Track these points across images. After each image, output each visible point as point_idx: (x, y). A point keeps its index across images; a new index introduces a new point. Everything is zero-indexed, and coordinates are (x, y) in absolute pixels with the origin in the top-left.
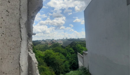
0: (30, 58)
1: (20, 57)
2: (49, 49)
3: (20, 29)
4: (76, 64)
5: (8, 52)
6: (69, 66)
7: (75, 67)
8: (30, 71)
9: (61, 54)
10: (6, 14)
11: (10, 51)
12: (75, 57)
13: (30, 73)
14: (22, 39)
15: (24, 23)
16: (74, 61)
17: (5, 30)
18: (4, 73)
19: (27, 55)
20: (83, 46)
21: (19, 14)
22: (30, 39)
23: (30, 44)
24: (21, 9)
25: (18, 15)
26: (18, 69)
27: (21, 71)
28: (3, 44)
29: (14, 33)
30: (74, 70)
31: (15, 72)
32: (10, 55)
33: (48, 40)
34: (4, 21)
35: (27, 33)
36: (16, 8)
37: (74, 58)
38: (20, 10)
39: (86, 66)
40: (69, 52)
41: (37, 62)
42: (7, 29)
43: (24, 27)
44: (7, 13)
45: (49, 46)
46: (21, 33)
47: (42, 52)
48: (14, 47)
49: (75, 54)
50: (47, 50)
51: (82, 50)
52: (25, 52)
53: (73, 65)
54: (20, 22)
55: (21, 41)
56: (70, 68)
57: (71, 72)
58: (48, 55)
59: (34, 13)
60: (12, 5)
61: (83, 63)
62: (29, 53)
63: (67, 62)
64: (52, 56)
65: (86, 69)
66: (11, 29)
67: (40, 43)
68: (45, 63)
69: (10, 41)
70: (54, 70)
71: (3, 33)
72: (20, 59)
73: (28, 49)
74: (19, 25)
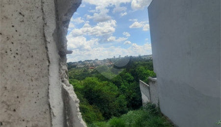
0: (65, 94)
1: (48, 92)
2: (90, 76)
3: (46, 44)
4: (138, 99)
5: (28, 84)
6: (126, 103)
7: (136, 103)
8: (67, 116)
9: (111, 84)
10: (18, 19)
11: (31, 83)
12: (135, 87)
13: (67, 118)
14: (49, 62)
15: (51, 34)
16: (134, 94)
17: (20, 48)
18: (23, 120)
19: (61, 89)
20: (148, 69)
21: (41, 18)
22: (63, 62)
23: (63, 70)
24: (44, 10)
25: (40, 20)
26: (48, 112)
27: (52, 116)
28: (18, 71)
29: (36, 51)
30: (134, 110)
31: (43, 119)
32: (32, 90)
33: (89, 61)
34: (16, 31)
35: (58, 51)
36: (35, 8)
37: (134, 90)
38: (43, 12)
39: (155, 102)
40: (125, 79)
41: (78, 100)
42: (24, 46)
43: (52, 40)
44: (22, 17)
45: (90, 71)
46: (48, 51)
47: (79, 82)
48: (37, 75)
49: (135, 83)
50: (87, 78)
51: (147, 75)
52: (57, 83)
53: (133, 102)
54: (44, 32)
55: (48, 66)
56: (128, 106)
57: (129, 112)
58: (90, 85)
59: (68, 14)
60: (28, 3)
61: (150, 98)
62: (64, 84)
63: (122, 97)
64: (96, 88)
65: (155, 106)
66: (29, 45)
67: (75, 66)
68: (85, 99)
69: (29, 66)
70: (100, 111)
71: (17, 52)
72: (50, 95)
73: (62, 78)
74: (43, 38)
